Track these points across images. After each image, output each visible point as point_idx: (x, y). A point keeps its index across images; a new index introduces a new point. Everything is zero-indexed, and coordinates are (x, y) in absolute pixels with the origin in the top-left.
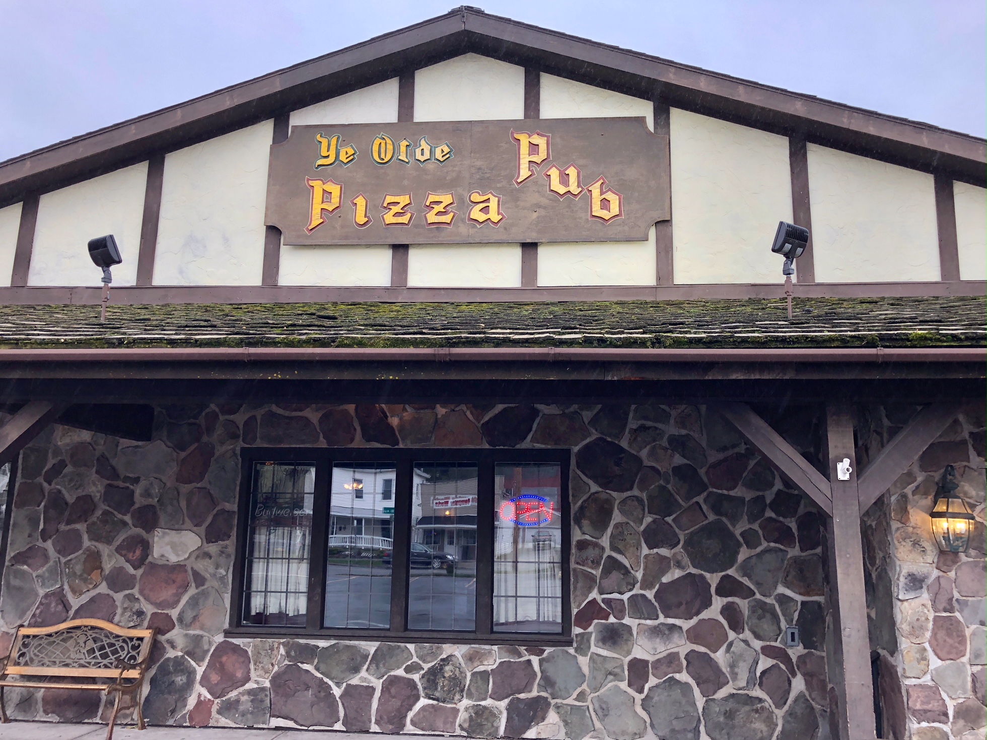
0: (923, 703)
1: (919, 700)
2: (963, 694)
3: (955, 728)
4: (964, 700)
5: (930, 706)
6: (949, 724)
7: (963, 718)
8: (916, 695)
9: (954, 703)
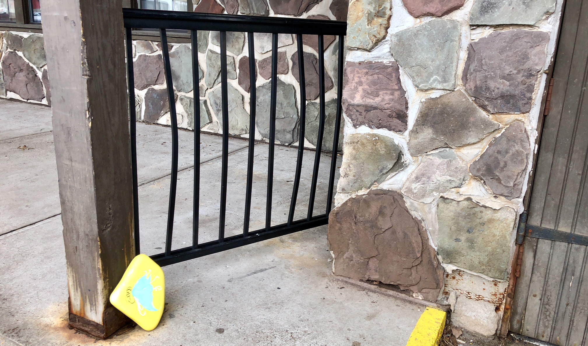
0: (367, 94)
1: (360, 88)
2: (440, 82)
3: (414, 142)
4: (441, 93)
5: (378, 100)
6: (407, 133)
7: (433, 126)
8: (356, 80)
9: (424, 97)
